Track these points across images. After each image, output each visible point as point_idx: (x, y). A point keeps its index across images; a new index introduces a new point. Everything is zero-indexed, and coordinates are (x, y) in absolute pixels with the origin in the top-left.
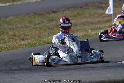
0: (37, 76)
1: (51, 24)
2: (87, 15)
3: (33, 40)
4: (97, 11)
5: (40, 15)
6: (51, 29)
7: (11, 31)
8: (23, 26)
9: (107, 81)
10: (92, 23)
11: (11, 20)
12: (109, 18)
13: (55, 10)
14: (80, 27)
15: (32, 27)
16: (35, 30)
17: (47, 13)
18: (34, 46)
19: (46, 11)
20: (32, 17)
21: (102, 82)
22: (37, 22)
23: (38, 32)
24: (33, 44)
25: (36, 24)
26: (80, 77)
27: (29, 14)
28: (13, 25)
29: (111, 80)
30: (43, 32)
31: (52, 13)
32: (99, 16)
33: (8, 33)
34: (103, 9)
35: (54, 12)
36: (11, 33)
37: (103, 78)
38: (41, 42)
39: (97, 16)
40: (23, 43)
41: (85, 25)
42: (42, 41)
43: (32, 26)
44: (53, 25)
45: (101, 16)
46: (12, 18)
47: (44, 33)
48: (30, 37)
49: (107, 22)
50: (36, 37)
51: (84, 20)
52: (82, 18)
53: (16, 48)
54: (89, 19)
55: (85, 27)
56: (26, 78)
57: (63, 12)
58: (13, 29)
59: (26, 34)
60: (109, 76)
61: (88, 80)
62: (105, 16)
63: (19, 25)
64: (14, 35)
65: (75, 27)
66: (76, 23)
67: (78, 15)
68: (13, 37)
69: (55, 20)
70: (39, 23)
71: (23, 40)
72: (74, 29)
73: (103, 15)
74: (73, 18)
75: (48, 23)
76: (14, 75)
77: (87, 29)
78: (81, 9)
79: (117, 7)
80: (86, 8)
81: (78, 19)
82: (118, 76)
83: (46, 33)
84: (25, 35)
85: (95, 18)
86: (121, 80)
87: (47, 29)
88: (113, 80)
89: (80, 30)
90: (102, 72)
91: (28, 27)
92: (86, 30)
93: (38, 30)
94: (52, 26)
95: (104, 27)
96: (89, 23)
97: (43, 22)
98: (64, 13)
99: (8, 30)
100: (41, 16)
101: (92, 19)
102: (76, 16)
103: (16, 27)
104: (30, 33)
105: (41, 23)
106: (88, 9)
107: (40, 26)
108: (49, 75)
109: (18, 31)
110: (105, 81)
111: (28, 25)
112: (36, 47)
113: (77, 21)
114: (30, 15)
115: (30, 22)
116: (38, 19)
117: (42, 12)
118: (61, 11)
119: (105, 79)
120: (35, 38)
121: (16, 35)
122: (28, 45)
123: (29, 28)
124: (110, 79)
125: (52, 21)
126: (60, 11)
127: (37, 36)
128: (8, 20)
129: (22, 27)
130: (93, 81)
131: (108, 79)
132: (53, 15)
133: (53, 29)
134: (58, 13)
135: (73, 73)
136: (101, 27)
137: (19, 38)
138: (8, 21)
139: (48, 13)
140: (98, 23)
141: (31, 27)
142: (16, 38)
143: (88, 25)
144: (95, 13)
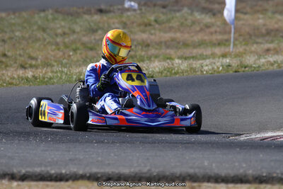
1: (93, 37)
2: (175, 24)
6: (91, 49)
8: (27, 35)
9: (199, 174)
10: (186, 45)
12: (226, 37)
13: (103, 7)
14: (157, 51)
15: (47, 40)
16: (53, 47)
17: (85, 13)
19: (83, 8)
21: (189, 176)
22: (59, 31)
23: (61, 54)
25: (56, 35)
26: (140, 160)
27: (44, 11)
28: (6, 32)
29: (209, 173)
30: (72, 53)
31: (96, 14)
32: (201, 30)
34: (214, 15)
35: (101, 11)
37: (191, 168)
39: (198, 29)
40: (21, 75)
41: (168, 47)
42: (66, 74)
44: (95, 39)
45: (208, 30)
48: (39, 62)
49: (219, 44)
51: (167, 36)
52: (165, 32)
54: (178, 35)
55: (168, 51)
57: (122, 13)
58: (4, 41)
59: (34, 55)
60: (206, 164)
61: (157, 170)
62: (216, 32)
63: (18, 34)
64: (5, 55)
65: (144, 49)
66: (149, 41)
69: (102, 28)
70: (64, 34)
71: (23, 67)
72: (143, 53)
73: (213, 29)
74: (142, 27)
75: (84, 36)
77: (173, 57)
78: (164, 10)
79: (246, 13)
80: (176, 8)
81: (153, 32)
82: (227, 166)
84: (32, 58)
85: (192, 34)
86: (232, 175)
88: (213, 175)
89: (156, 57)
91: (37, 40)
93: (59, 49)
94: (94, 41)
95: (212, 54)
96: (179, 43)
97: (74, 32)
98: (125, 15)
100: (70, 18)
101: (186, 36)
102: (150, 25)
103: (11, 38)
105: (68, 34)
106: (179, 11)
107: (66, 40)
110: (196, 174)
111: (39, 34)
112: (52, 86)
113: (153, 37)
114: (47, 12)
115: (44, 30)
116: (63, 23)
117: (75, 9)
119: (197, 171)
121: (9, 54)
123: (40, 43)
124: (208, 171)
125: (94, 31)
126: (116, 11)
129: (24, 38)
130: (168, 173)
131: (202, 171)
132: (97, 17)
134: (110, 15)
136: (205, 54)
137: (15, 62)
139: (89, 12)
140: (200, 45)
141: (45, 40)
143: (177, 48)
144: (194, 23)
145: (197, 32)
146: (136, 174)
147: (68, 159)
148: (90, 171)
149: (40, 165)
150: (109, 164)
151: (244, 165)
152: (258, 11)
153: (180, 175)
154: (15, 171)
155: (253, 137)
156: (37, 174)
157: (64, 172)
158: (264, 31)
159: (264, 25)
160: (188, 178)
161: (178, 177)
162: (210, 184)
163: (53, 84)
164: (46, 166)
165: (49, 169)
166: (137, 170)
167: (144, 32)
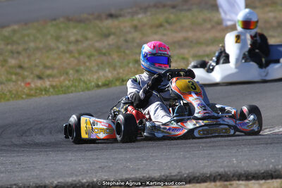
0: (71, 160)
1: (106, 43)
2: (186, 23)
3: (62, 78)
4: (208, 15)
5: (80, 21)
6: (104, 54)
7: (13, 58)
9: (229, 173)
10: (198, 43)
11: (14, 31)
13: (113, 12)
15: (61, 49)
16: (67, 55)
17: (95, 19)
18: (65, 93)
19: (93, 14)
20: (62, 26)
21: (220, 175)
22: (72, 39)
23: (76, 62)
24: (62, 87)
25: (70, 43)
26: (169, 164)
27: (55, 20)
28: (19, 44)
29: (239, 171)
30: (86, 60)
31: (106, 19)
32: (213, 27)
33: (5, 61)
35: (111, 16)
36: (13, 62)
37: (221, 167)
38: (82, 84)
39: (209, 26)
41: (181, 47)
42: (84, 81)
43: (62, 47)
44: (109, 45)
45: (219, 27)
46: (16, 27)
47: (88, 64)
48: (55, 72)
50: (71, 72)
51: (180, 36)
52: (176, 31)
53: (24, 96)
54: (190, 34)
55: (182, 51)
56: (46, 165)
57: (133, 16)
58: (19, 53)
59: (48, 64)
60: (235, 162)
61: (187, 172)
63: (32, 45)
64: (21, 67)
67: (165, 24)
68: (18, 70)
69: (114, 34)
71: (40, 77)
74: (154, 30)
75: (97, 41)
76: (19, 156)
77: (187, 56)
78: (174, 10)
80: (185, 7)
81: (165, 32)
82: (256, 162)
83: (94, 64)
84: (46, 67)
85: (205, 32)
86: (263, 171)
87: (95, 53)
88: (243, 172)
90: (220, 153)
91: (51, 49)
92: (183, 58)
93: (74, 57)
94: (107, 46)
96: (191, 42)
97: (87, 39)
98: (136, 18)
99: (7, 54)
100: (82, 25)
101: (199, 34)
102: (161, 25)
103: (25, 50)
104: (57, 63)
105: (81, 41)
106: (189, 10)
107: (80, 47)
108: (97, 159)
109: (29, 57)
110: (226, 173)
111: (53, 44)
112: (71, 95)
113: (165, 38)
114: (58, 21)
115: (58, 38)
116: (75, 31)
117: (85, 15)
118: (129, 13)
119: (226, 169)
120: (67, 73)
121: (26, 66)
122: (51, 90)
123: (54, 52)
125: (107, 36)
126: (126, 14)
127: (72, 69)
128: (6, 32)
129: (37, 49)
130: (198, 174)
131: (232, 169)
132: (109, 22)
133: (109, 54)
134: (121, 19)
135: (154, 154)
137: (32, 73)
138: (6, 34)
139: (99, 17)
140: (213, 43)
141: (58, 48)
142: (26, 73)
143: (190, 47)
144: (205, 21)
145: (209, 30)
146: (167, 177)
147: (97, 166)
148: (121, 178)
149: (72, 174)
150: (139, 169)
151: (273, 161)
152: (267, 5)
153: (211, 175)
154: (47, 182)
155: (277, 131)
156: (69, 184)
157: (95, 180)
158: (275, 24)
159: (275, 18)
160: (219, 177)
161: (209, 177)
162: (241, 182)
163: (72, 92)
164: (76, 176)
165: (80, 178)
166: (167, 173)
167: (156, 33)
